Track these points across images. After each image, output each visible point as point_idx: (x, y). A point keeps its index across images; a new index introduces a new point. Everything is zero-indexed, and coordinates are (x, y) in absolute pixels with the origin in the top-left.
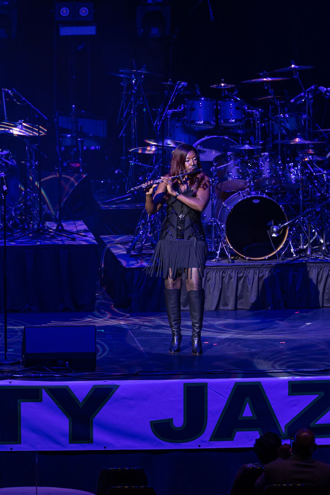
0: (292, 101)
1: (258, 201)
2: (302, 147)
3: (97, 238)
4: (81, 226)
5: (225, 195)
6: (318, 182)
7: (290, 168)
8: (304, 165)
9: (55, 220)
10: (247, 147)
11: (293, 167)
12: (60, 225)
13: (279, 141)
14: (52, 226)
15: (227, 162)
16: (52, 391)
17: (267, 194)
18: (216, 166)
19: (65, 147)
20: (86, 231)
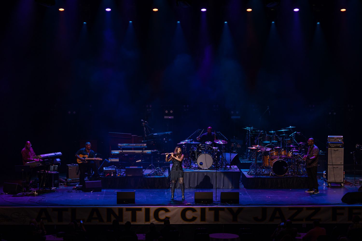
0: (290, 136)
1: (281, 161)
2: (293, 147)
3: (240, 170)
4: (236, 167)
5: (272, 160)
6: (297, 156)
7: (289, 153)
8: (293, 152)
9: (229, 165)
10: (278, 147)
11: (290, 152)
12: (230, 167)
13: (287, 146)
14: (228, 167)
15: (273, 151)
16: (228, 208)
17: (283, 159)
18: (270, 152)
19: (232, 147)
20: (237, 168)
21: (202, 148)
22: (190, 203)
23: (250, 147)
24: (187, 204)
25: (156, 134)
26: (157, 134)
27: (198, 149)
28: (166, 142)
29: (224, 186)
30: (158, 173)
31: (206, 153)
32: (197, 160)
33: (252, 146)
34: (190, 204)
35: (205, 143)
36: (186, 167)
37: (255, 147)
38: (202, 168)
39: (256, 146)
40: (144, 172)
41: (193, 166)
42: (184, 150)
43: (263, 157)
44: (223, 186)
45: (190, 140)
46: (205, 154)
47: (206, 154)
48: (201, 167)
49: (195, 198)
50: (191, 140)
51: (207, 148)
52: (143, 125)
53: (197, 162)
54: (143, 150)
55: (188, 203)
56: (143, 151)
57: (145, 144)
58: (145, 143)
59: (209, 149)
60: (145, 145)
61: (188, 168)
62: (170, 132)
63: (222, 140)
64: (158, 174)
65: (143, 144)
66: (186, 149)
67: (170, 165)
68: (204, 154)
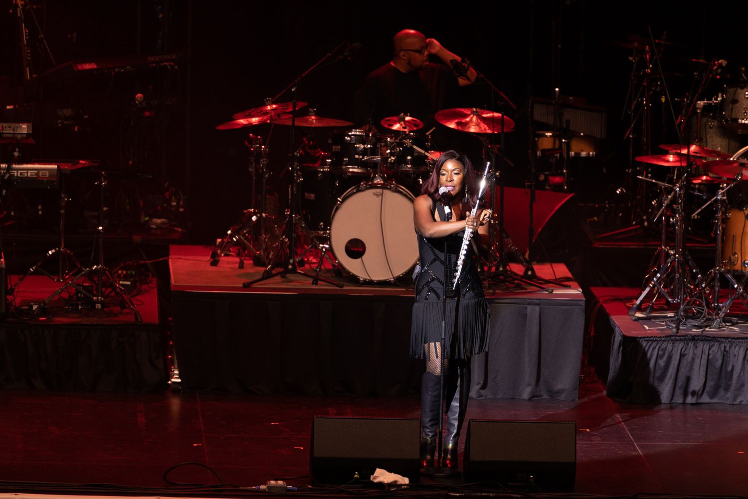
12: (529, 269)
14: (518, 269)
19: (543, 151)
20: (568, 279)
21: (365, 152)
22: (280, 482)
23: (647, 154)
24: (263, 487)
25: (87, 66)
26: (93, 66)
27: (337, 163)
28: (147, 114)
29: (489, 385)
30: (97, 302)
31: (383, 187)
32: (330, 224)
33: (662, 147)
34: (280, 487)
35: (382, 122)
36: (261, 269)
37: (680, 155)
38: (362, 276)
39: (685, 152)
40: (13, 290)
41: (310, 263)
42: (258, 162)
43: (724, 213)
44: (484, 387)
45: (294, 107)
46: (379, 191)
47: (387, 193)
48: (352, 266)
49: (316, 454)
50: (300, 105)
51: (392, 154)
52: (15, 12)
53: (327, 240)
54: (10, 160)
55: (273, 482)
56: (9, 169)
57: (24, 126)
58: (23, 122)
59: (401, 159)
60: (24, 128)
61: (274, 272)
62: (174, 57)
63: (482, 108)
64: (99, 306)
65: (13, 125)
66: (263, 161)
67: (168, 255)
68: (370, 192)
